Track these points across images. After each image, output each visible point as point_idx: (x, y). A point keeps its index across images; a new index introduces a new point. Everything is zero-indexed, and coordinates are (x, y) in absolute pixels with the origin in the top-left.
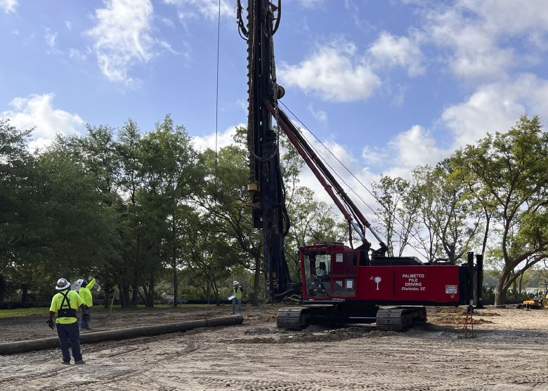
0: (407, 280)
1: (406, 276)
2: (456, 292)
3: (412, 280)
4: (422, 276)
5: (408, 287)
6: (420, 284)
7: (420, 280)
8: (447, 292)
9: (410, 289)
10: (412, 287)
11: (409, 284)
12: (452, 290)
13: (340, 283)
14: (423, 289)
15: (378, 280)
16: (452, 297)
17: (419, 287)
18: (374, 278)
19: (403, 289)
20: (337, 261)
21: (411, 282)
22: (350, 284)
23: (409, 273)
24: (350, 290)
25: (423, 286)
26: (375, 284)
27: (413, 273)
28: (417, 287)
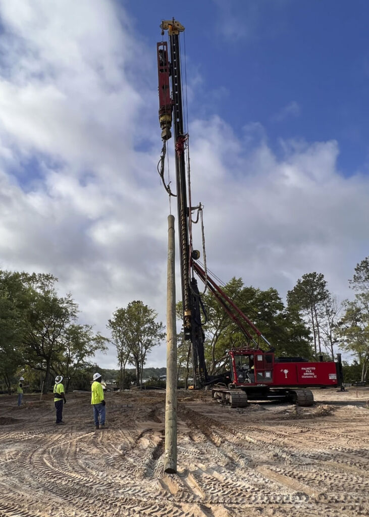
0: (305, 371)
1: (304, 369)
2: (336, 378)
3: (308, 371)
4: (314, 368)
6: (313, 374)
7: (313, 371)
8: (330, 378)
10: (308, 375)
11: (306, 374)
12: (333, 377)
13: (261, 374)
14: (315, 377)
15: (286, 371)
16: (334, 381)
17: (313, 376)
18: (283, 371)
19: (303, 377)
20: (259, 360)
22: (268, 375)
23: (306, 367)
24: (268, 378)
25: (315, 375)
26: (284, 374)
27: (308, 367)
28: (311, 375)
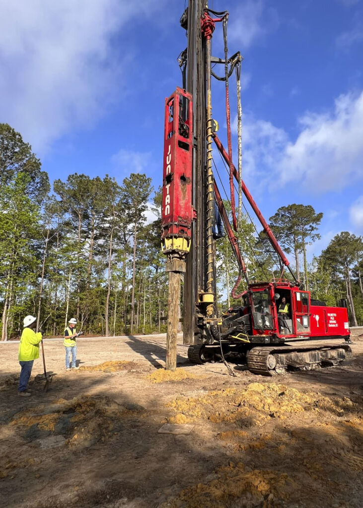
3: (332, 318)
4: (335, 315)
5: (331, 324)
6: (335, 322)
7: (335, 318)
8: (345, 328)
9: (332, 326)
13: (299, 320)
14: (337, 325)
15: (317, 318)
17: (335, 324)
18: (315, 317)
20: (297, 299)
21: (331, 320)
22: (305, 322)
24: (306, 327)
25: (337, 323)
26: (316, 321)
27: (332, 313)
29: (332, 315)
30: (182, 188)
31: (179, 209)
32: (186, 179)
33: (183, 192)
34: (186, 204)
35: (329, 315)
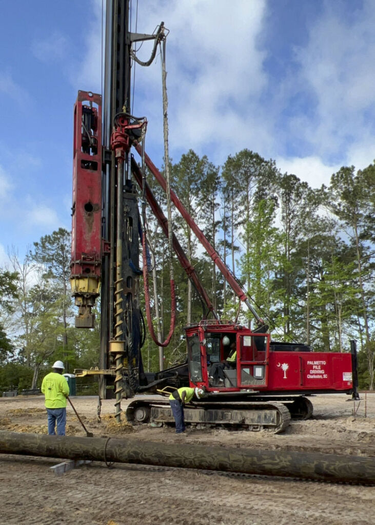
0: (311, 367)
2: (351, 380)
3: (316, 367)
4: (324, 363)
5: (312, 374)
6: (322, 372)
7: (323, 367)
8: (344, 380)
9: (315, 377)
10: (316, 374)
11: (313, 372)
13: (247, 370)
14: (325, 376)
15: (285, 367)
16: (348, 384)
17: (322, 375)
18: (281, 366)
19: (309, 377)
20: (245, 344)
21: (315, 369)
22: (259, 372)
23: (313, 360)
24: (259, 379)
25: (325, 374)
26: (282, 371)
27: (316, 360)
28: (320, 374)
29: (316, 363)
30: (87, 219)
31: (83, 244)
32: (94, 207)
33: (89, 223)
34: (93, 237)
35: (309, 363)
